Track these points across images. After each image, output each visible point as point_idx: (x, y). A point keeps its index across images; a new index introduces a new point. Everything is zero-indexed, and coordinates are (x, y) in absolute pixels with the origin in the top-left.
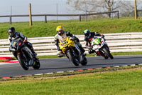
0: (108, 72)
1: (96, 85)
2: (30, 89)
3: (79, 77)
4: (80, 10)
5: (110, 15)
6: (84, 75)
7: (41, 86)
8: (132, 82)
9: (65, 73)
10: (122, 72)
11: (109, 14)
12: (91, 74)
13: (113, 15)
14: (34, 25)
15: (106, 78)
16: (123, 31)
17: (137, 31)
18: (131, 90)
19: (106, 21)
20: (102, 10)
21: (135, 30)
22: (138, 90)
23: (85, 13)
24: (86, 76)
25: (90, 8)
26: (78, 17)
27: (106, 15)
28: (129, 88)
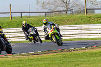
0: (66, 53)
1: (57, 62)
2: (10, 64)
3: (45, 56)
4: (45, 8)
5: (67, 13)
6: (48, 54)
7: (18, 62)
8: (83, 60)
9: (35, 53)
10: (76, 52)
11: (66, 11)
12: (54, 54)
13: (69, 12)
14: (13, 20)
15: (64, 57)
16: (76, 24)
17: (87, 24)
18: (83, 65)
19: (64, 16)
20: (62, 9)
21: (85, 23)
22: (88, 65)
23: (49, 11)
24: (50, 55)
25: (53, 8)
26: (44, 14)
27: (64, 12)
28: (81, 64)
